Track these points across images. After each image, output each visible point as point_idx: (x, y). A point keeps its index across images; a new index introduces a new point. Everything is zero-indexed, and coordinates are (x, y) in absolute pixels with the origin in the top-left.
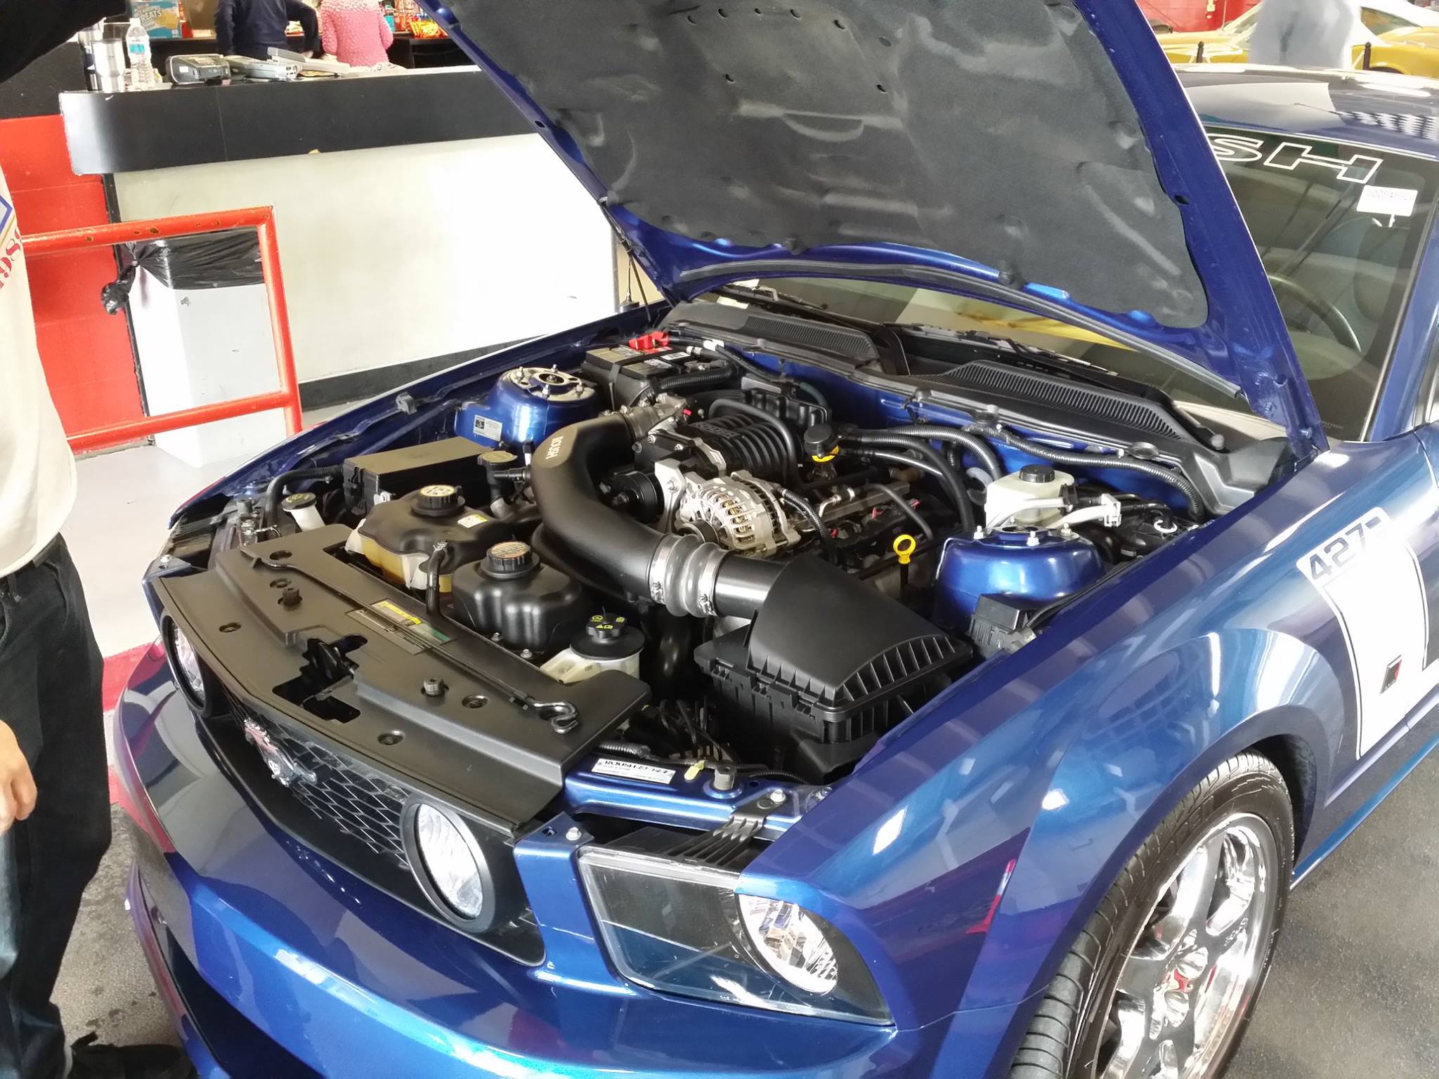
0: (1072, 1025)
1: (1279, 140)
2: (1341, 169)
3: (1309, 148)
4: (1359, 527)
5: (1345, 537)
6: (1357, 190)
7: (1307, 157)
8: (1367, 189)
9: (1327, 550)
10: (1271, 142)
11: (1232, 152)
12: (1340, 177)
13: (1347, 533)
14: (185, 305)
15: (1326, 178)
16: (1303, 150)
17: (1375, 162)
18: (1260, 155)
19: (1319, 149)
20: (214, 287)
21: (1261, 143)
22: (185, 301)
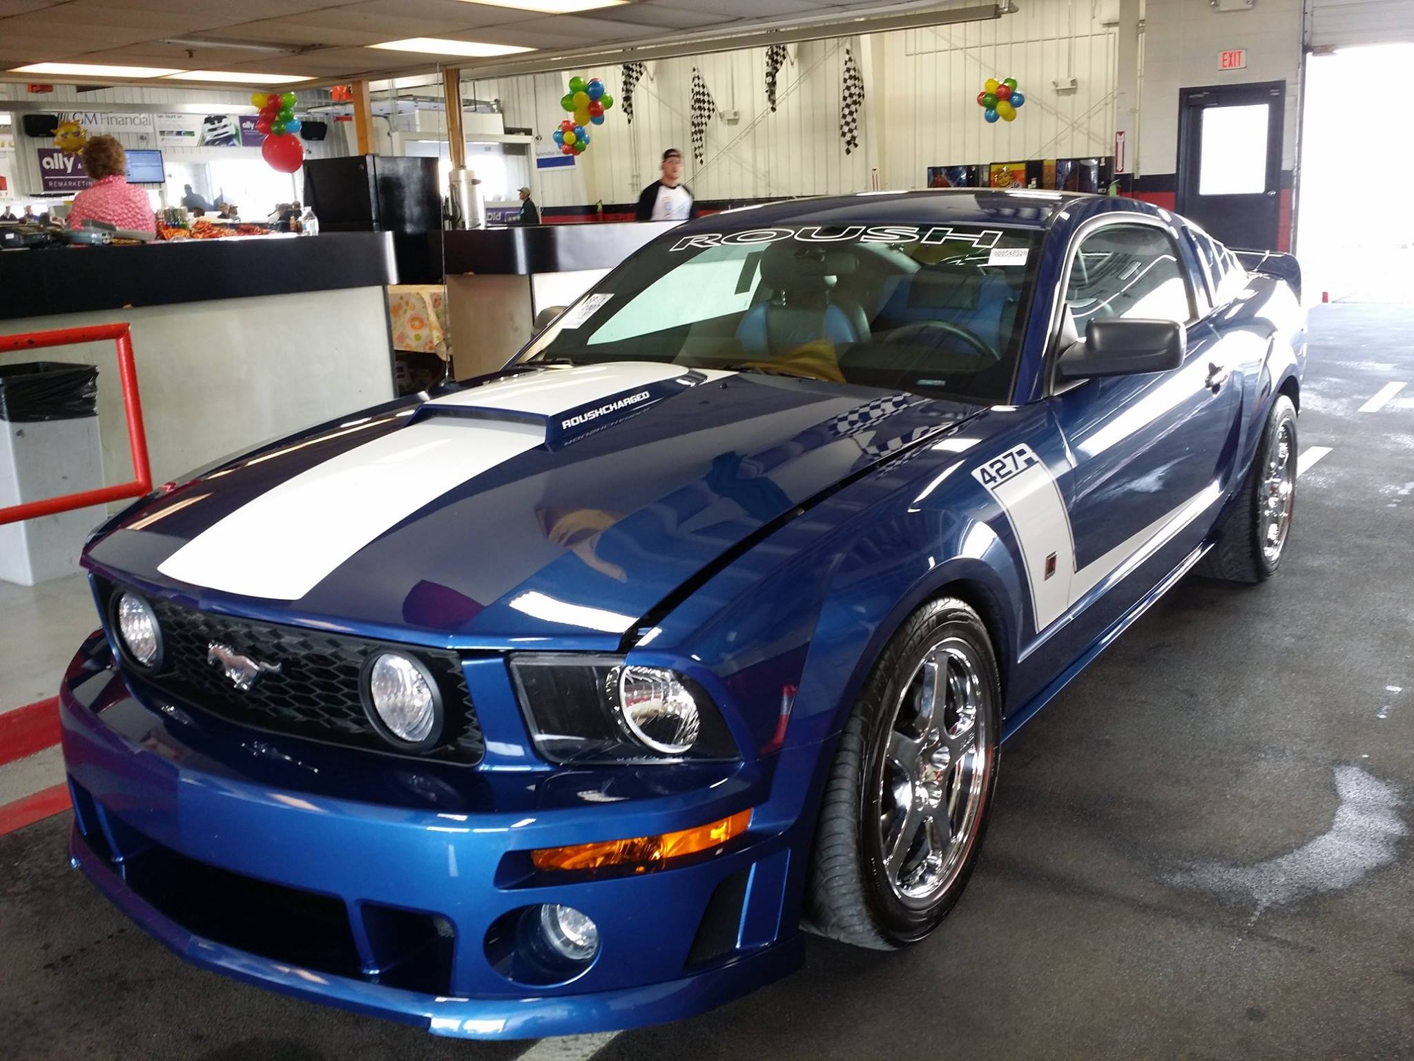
0: (860, 768)
1: (928, 228)
2: (975, 240)
3: (951, 230)
4: (1011, 454)
5: (1003, 460)
6: (988, 252)
7: (950, 235)
8: (993, 251)
9: (992, 466)
10: (923, 229)
11: (898, 237)
12: (974, 245)
13: (1005, 457)
14: (20, 437)
15: (965, 247)
16: (948, 231)
17: (997, 235)
18: (917, 237)
19: (957, 229)
20: (45, 420)
21: (917, 229)
22: (20, 433)
